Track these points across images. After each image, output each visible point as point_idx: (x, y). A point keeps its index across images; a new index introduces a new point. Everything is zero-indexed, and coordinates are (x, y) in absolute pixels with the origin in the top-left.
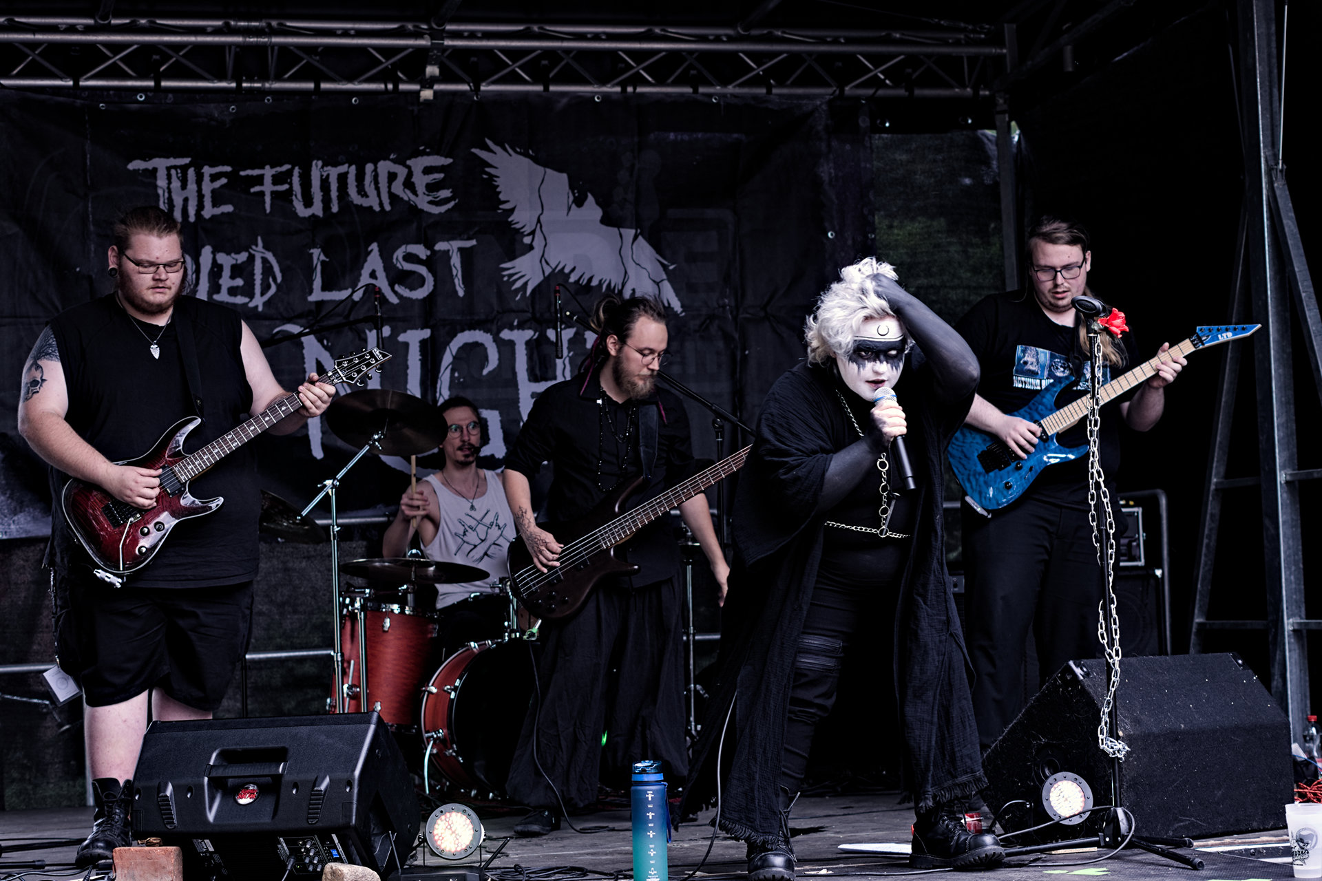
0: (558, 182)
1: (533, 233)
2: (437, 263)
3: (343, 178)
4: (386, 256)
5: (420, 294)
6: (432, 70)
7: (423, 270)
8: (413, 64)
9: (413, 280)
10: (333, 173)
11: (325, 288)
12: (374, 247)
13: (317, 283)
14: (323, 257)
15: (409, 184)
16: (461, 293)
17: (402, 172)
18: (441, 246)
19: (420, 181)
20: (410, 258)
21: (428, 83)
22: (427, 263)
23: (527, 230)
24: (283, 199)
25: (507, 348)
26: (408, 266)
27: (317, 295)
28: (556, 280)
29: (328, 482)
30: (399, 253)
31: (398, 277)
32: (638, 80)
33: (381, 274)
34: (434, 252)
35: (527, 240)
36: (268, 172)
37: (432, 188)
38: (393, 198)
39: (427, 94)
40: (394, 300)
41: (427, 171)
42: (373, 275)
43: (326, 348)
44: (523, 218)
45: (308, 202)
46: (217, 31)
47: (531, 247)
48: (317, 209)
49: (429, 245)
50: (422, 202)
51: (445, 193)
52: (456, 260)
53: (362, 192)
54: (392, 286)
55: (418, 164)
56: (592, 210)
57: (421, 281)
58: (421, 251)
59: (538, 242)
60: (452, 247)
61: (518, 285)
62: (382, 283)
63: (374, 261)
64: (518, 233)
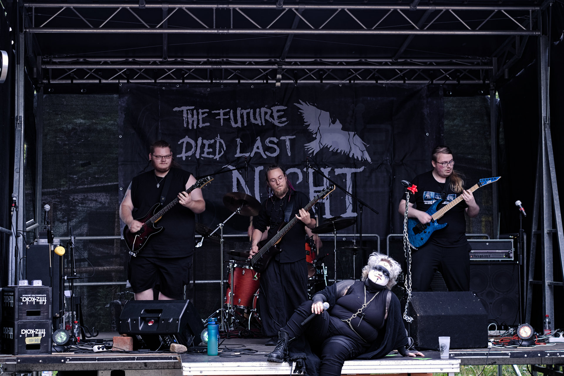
0: (326, 115)
1: (316, 133)
2: (281, 144)
3: (248, 114)
4: (263, 142)
5: (275, 155)
6: (279, 76)
7: (275, 147)
8: (273, 74)
10: (245, 112)
11: (240, 153)
12: (259, 138)
13: (238, 151)
14: (240, 142)
15: (272, 116)
16: (289, 155)
17: (269, 111)
18: (282, 138)
19: (276, 115)
20: (271, 142)
21: (278, 80)
22: (277, 144)
23: (314, 132)
24: (227, 121)
25: (306, 175)
26: (270, 145)
27: (238, 155)
28: (324, 150)
29: (220, 224)
30: (267, 140)
31: (267, 149)
32: (356, 78)
33: (261, 148)
34: (280, 140)
35: (314, 136)
36: (222, 112)
37: (279, 117)
38: (266, 121)
39: (278, 84)
40: (265, 157)
41: (278, 111)
42: (258, 148)
43: (240, 174)
44: (312, 128)
45: (236, 122)
46: (205, 63)
47: (315, 138)
48: (239, 125)
49: (278, 138)
50: (276, 122)
51: (284, 119)
52: (288, 143)
53: (255, 119)
54: (264, 152)
55: (275, 109)
56: (338, 125)
57: (274, 151)
58: (275, 140)
59: (318, 137)
60: (287, 139)
61: (311, 152)
62: (261, 151)
63: (258, 143)
64: (311, 133)
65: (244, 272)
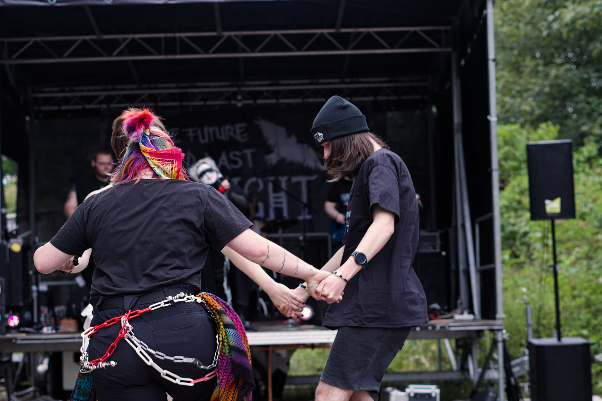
0: (282, 131)
1: (274, 146)
2: (244, 157)
3: (214, 132)
4: (227, 155)
5: (238, 167)
6: (239, 97)
7: (239, 159)
8: (234, 95)
9: (236, 163)
10: (211, 130)
12: (224, 152)
15: (235, 132)
16: (251, 165)
17: (232, 128)
18: (245, 151)
19: (238, 131)
20: (235, 155)
21: (239, 101)
22: (240, 157)
23: (272, 145)
24: (196, 138)
25: (266, 183)
26: (234, 158)
28: (282, 161)
30: (231, 154)
31: (231, 161)
32: (308, 97)
33: (226, 160)
34: (242, 154)
35: (272, 149)
36: (191, 130)
37: (242, 133)
38: (230, 137)
39: (239, 104)
41: (241, 128)
42: (223, 161)
44: (271, 142)
45: (204, 138)
46: (175, 88)
48: (207, 141)
49: (241, 151)
50: (238, 138)
51: (245, 135)
52: (249, 157)
53: (220, 134)
54: (229, 164)
55: (238, 126)
56: (293, 139)
57: (238, 163)
58: (238, 153)
59: (276, 149)
60: (248, 152)
62: (226, 163)
63: (224, 156)
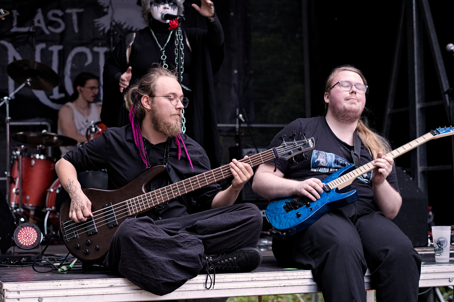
1: (108, 7)
2: (66, 18)
4: (45, 14)
5: (59, 30)
7: (60, 21)
9: (56, 25)
11: (19, 26)
12: (40, 10)
13: (15, 23)
14: (18, 14)
16: (76, 30)
18: (68, 11)
20: (55, 15)
22: (62, 18)
23: (106, 6)
25: (96, 55)
26: (54, 19)
27: (15, 29)
28: (117, 27)
29: (6, 98)
30: (50, 13)
31: (49, 23)
33: (42, 22)
34: (65, 14)
35: (105, 10)
40: (47, 32)
42: (39, 22)
43: (18, 51)
47: (106, 13)
49: (63, 10)
52: (75, 17)
54: (47, 26)
57: (59, 25)
58: (59, 13)
59: (110, 11)
60: (73, 12)
61: (102, 28)
62: (43, 25)
63: (39, 16)
64: (102, 7)
65: (33, 162)
